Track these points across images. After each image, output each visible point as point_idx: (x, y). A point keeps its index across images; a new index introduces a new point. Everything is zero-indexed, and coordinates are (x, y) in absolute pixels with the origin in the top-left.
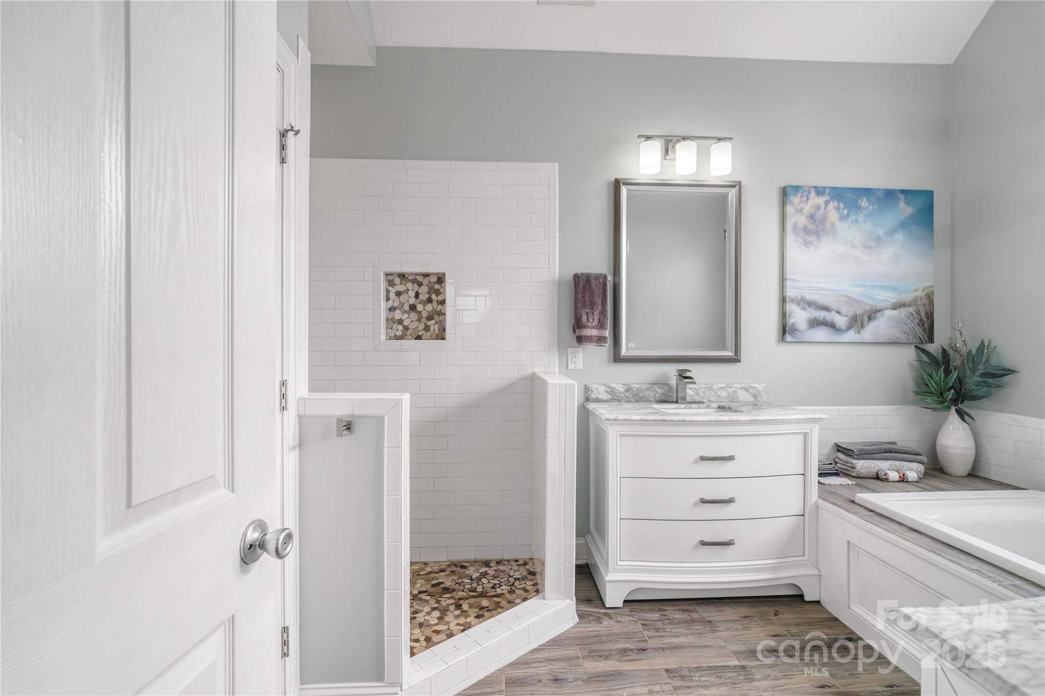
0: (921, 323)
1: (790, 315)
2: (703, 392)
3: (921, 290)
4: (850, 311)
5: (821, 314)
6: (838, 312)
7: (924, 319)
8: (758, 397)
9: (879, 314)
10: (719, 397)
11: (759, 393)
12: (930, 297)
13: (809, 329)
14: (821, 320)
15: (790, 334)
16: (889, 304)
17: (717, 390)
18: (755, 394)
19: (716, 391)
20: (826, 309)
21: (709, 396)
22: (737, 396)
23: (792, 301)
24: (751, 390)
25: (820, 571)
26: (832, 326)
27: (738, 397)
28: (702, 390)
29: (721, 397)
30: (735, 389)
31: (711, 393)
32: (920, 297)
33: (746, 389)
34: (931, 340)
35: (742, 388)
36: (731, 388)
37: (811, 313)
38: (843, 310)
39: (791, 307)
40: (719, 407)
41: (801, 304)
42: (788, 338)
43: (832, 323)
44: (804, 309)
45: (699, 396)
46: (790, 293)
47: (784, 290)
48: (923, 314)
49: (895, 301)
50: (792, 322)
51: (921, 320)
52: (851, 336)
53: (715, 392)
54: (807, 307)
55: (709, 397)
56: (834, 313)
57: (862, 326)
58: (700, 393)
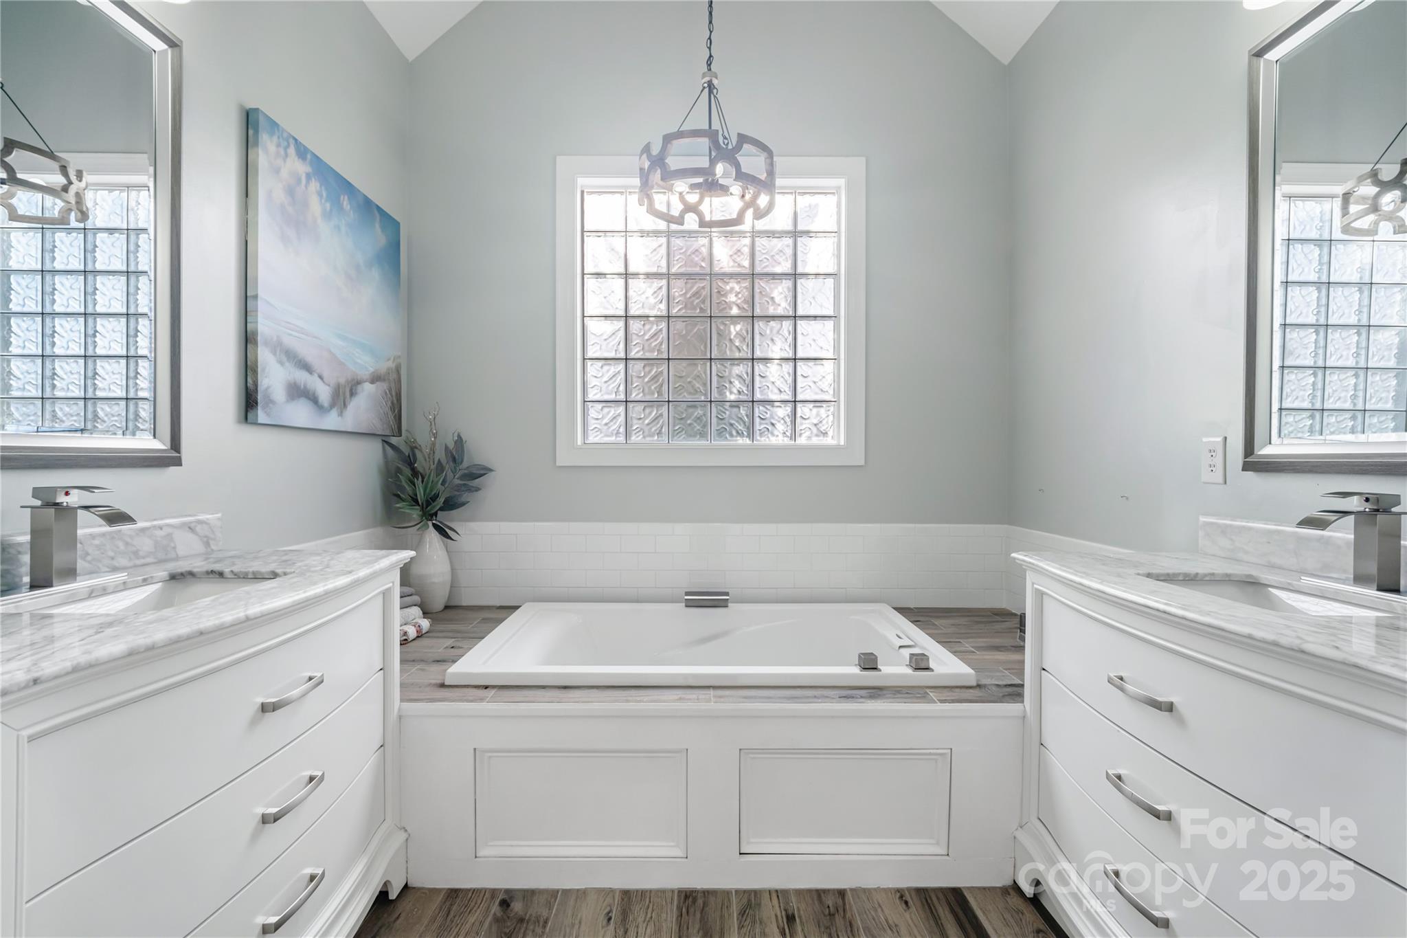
0: (392, 408)
1: (263, 370)
2: (98, 547)
3: (392, 359)
4: (333, 376)
5: (302, 377)
6: (321, 377)
7: (395, 402)
8: (211, 542)
9: (359, 387)
10: (136, 554)
11: (213, 532)
12: (398, 370)
13: (287, 401)
14: (302, 387)
15: (264, 408)
16: (367, 373)
17: (131, 537)
18: (206, 537)
19: (129, 540)
20: (306, 367)
21: (111, 554)
22: (172, 545)
23: (266, 344)
24: (198, 528)
25: (406, 831)
26: (314, 399)
27: (174, 548)
28: (97, 542)
29: (141, 553)
30: (169, 530)
31: (118, 548)
32: (392, 369)
33: (190, 528)
34: (399, 433)
35: (183, 525)
36: (161, 529)
37: (290, 373)
38: (326, 375)
39: (264, 356)
40: (173, 577)
41: (278, 353)
42: (262, 417)
43: (314, 394)
44: (281, 363)
45: (89, 558)
46: (264, 326)
47: (249, 319)
48: (394, 394)
49: (372, 370)
50: (266, 386)
51: (392, 403)
52: (332, 421)
53: (127, 544)
54: (284, 358)
55: (113, 558)
56: (316, 377)
57: (345, 406)
58: (90, 551)
